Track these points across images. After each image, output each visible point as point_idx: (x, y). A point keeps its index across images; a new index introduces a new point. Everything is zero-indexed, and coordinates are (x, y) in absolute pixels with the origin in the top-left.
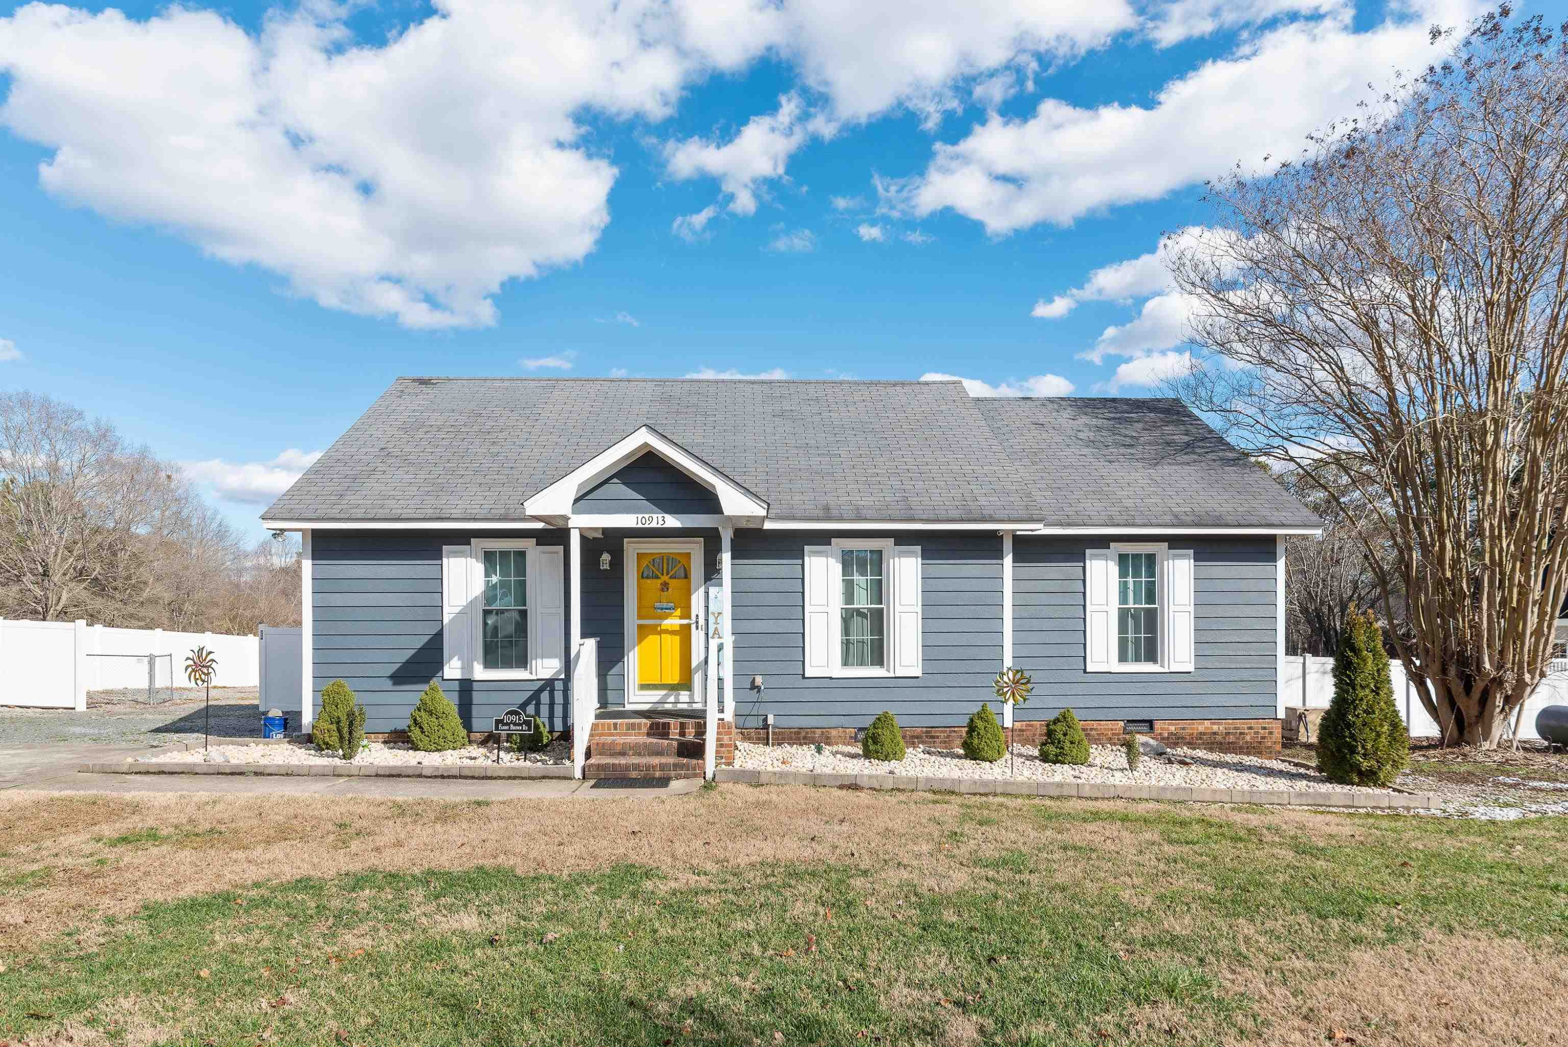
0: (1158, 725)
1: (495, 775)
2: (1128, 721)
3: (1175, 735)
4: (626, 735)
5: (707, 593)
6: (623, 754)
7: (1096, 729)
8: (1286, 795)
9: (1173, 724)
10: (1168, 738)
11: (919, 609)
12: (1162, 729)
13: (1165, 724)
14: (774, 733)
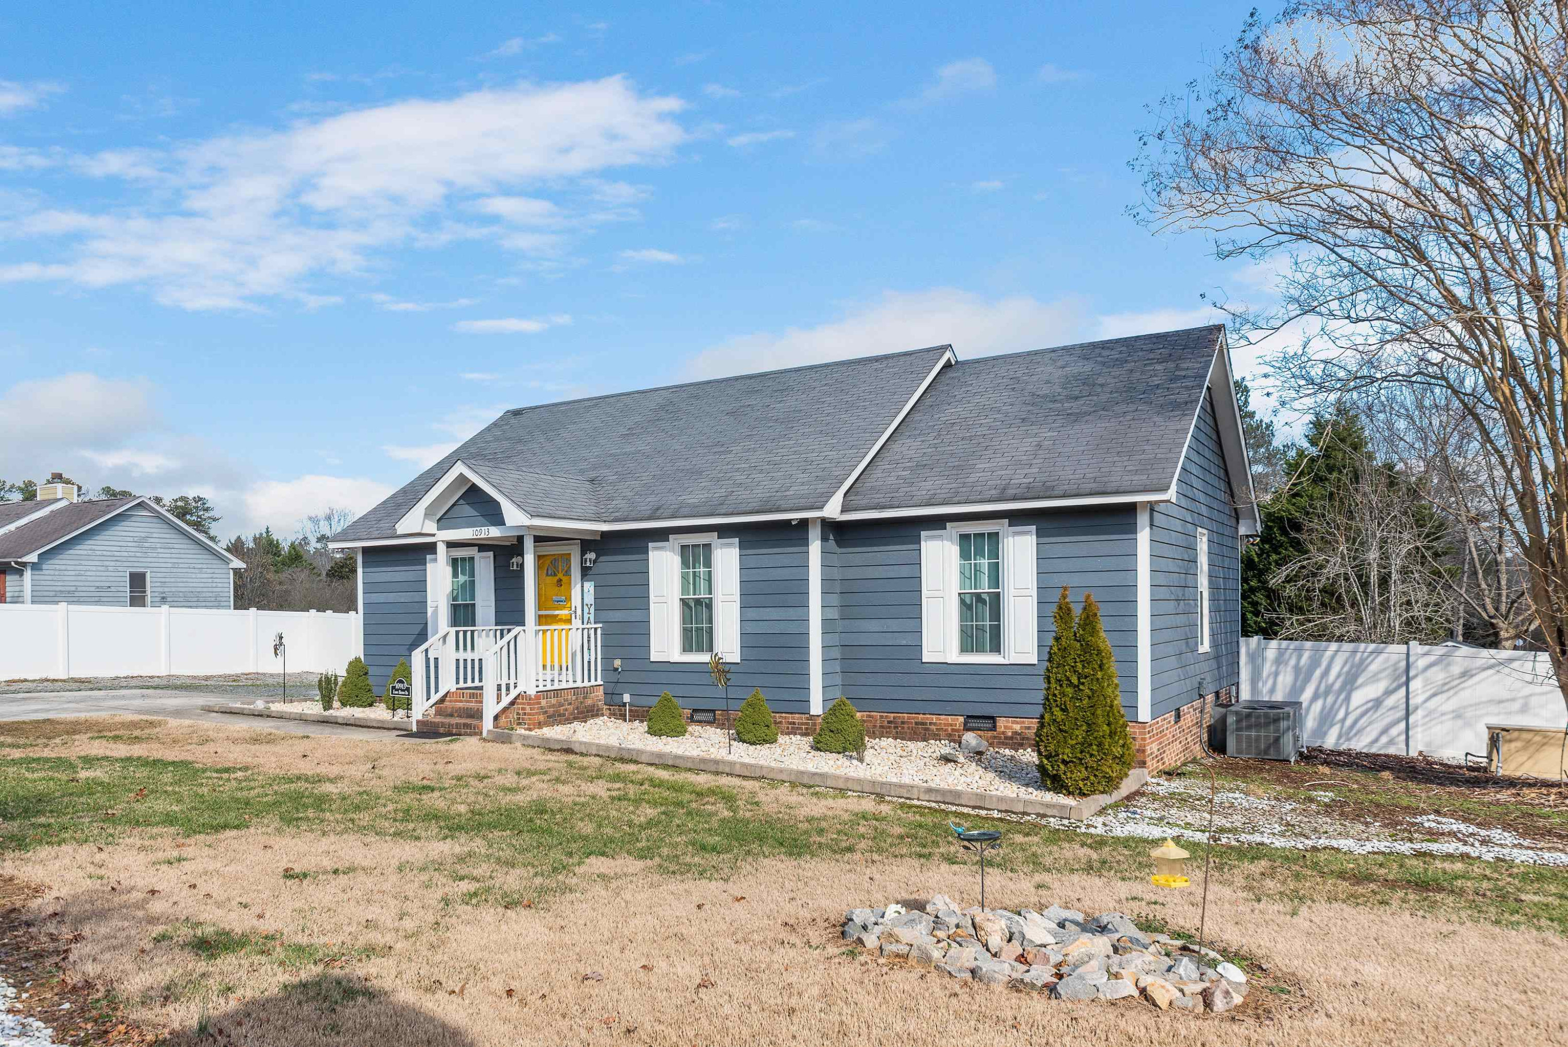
0: (1002, 723)
1: (371, 725)
2: (968, 716)
3: (1019, 734)
4: (468, 702)
5: (582, 587)
6: (451, 715)
7: (935, 724)
8: (915, 790)
9: (1017, 723)
10: (1011, 738)
11: (737, 598)
12: (1006, 727)
13: (1008, 722)
14: (630, 711)
